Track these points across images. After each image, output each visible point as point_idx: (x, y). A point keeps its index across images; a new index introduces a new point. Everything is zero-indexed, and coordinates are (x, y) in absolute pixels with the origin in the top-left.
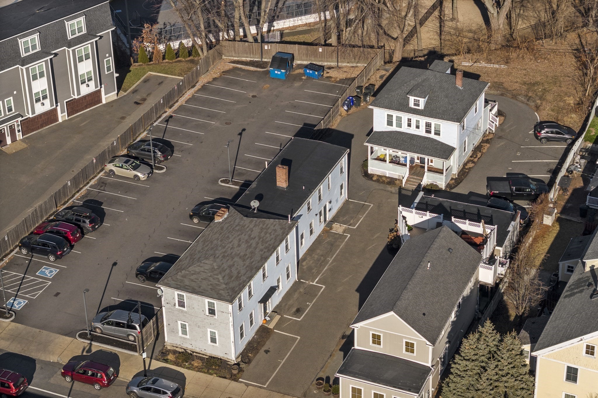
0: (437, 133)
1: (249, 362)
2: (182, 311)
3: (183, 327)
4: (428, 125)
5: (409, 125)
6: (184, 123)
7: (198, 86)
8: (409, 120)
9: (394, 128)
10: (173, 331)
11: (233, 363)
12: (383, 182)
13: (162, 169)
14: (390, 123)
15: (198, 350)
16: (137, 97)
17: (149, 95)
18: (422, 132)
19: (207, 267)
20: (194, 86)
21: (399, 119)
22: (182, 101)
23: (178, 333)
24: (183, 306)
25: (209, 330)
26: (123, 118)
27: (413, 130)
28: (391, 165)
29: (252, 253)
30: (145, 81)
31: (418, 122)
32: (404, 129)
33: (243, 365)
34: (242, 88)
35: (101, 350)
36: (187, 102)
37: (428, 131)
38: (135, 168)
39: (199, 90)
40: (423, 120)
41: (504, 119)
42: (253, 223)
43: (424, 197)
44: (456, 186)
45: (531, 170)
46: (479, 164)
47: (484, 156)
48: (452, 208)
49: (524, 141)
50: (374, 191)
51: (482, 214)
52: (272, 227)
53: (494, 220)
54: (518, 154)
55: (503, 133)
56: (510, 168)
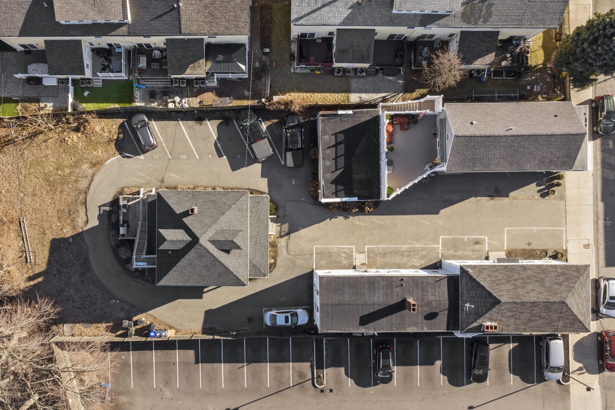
41: (128, 187)
42: (500, 293)
43: (325, 197)
44: (256, 191)
45: (204, 139)
46: (215, 184)
47: (200, 184)
48: (334, 169)
49: (159, 159)
50: (292, 254)
51: (333, 143)
52: (488, 279)
53: (339, 130)
54: (184, 157)
55: (153, 181)
56: (210, 157)
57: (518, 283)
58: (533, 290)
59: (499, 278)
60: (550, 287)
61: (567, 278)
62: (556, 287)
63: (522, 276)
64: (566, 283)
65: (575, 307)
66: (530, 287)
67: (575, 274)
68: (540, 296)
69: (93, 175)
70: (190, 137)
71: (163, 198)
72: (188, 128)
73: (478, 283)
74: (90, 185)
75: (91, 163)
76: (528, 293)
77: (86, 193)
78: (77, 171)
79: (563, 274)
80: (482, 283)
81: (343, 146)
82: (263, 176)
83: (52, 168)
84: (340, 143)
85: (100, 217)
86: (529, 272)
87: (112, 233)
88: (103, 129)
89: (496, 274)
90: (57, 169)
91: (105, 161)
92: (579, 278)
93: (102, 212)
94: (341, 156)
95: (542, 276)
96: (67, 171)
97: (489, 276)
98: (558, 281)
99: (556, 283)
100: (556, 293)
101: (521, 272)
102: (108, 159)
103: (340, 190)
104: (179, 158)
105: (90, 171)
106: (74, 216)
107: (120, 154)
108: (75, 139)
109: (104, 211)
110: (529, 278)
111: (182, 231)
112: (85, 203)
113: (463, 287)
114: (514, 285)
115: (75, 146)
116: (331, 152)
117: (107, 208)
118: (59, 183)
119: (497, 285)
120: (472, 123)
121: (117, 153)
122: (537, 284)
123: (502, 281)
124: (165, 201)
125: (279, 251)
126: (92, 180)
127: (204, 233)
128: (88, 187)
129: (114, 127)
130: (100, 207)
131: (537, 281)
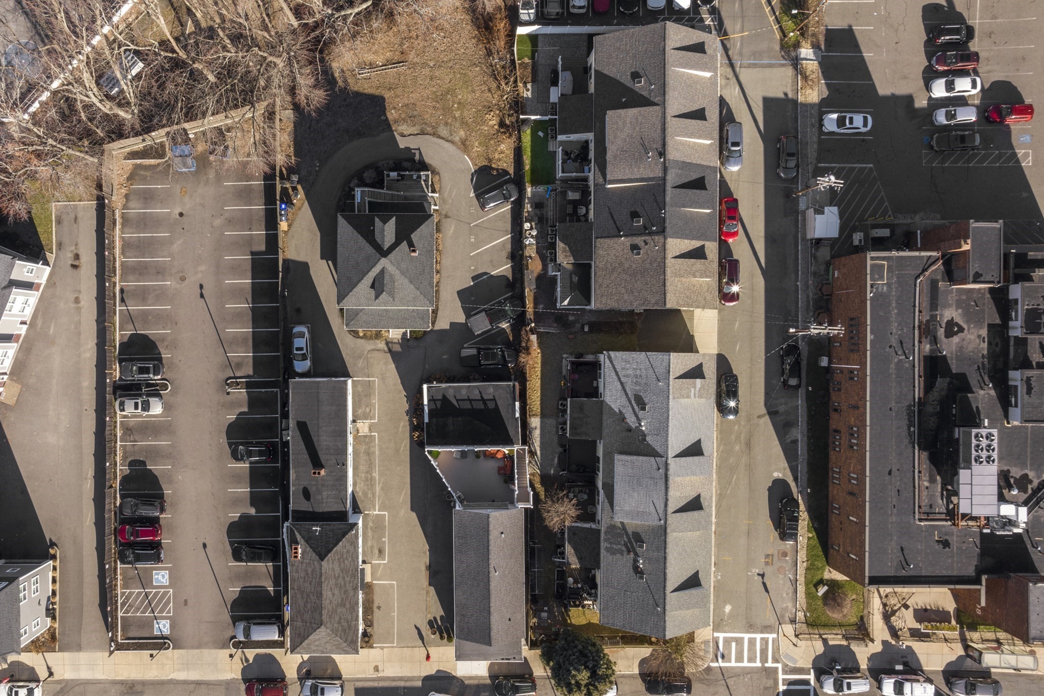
1: (371, 625)
7: (119, 219)
16: (69, 255)
17: (76, 245)
22: (119, 255)
26: (77, 300)
30: (58, 221)
33: (369, 630)
34: (162, 203)
35: (257, 654)
39: (123, 226)
41: (440, 180)
42: (330, 561)
43: (429, 388)
44: (436, 317)
45: (491, 261)
46: (443, 273)
47: (443, 257)
48: (458, 398)
49: (470, 213)
50: (369, 356)
51: (485, 397)
52: (345, 551)
53: (499, 403)
54: (473, 240)
55: (447, 207)
56: (473, 268)
57: (340, 581)
58: (333, 594)
59: (346, 561)
60: (336, 612)
61: (345, 631)
62: (337, 618)
63: (347, 585)
64: (340, 628)
65: (316, 637)
66: (336, 592)
67: (349, 639)
68: (328, 601)
69: (452, 142)
70: (493, 246)
71: (427, 220)
72: (504, 243)
73: (341, 540)
74: (443, 138)
75: (466, 140)
76: (331, 589)
77: (435, 134)
78: (458, 125)
79: (349, 626)
80: (340, 543)
81: (482, 407)
82: (452, 324)
83: (460, 97)
84: (485, 404)
85: (408, 149)
86: (351, 593)
87: (391, 162)
88: (502, 152)
89: (350, 559)
90: (459, 103)
91: (468, 155)
92: (345, 642)
93: (413, 151)
94: (472, 405)
95: (348, 605)
96: (457, 114)
97: (348, 552)
98: (342, 621)
99: (340, 618)
100: (330, 617)
101: (351, 585)
102: (470, 158)
103: (436, 404)
104: (471, 235)
105: (457, 139)
106: (409, 122)
107: (475, 171)
108: (491, 123)
109: (415, 153)
110: (346, 592)
111: (394, 240)
112: (423, 133)
113: (335, 525)
114: (339, 576)
115: (484, 122)
116: (476, 395)
117: (417, 157)
118: (444, 105)
119: (339, 559)
120: (502, 533)
121: (477, 168)
122: (340, 600)
123: (342, 564)
124: (424, 222)
125: (371, 342)
126: (447, 141)
127: (391, 262)
128: (439, 137)
129: (505, 165)
130: (419, 149)
131: (342, 599)
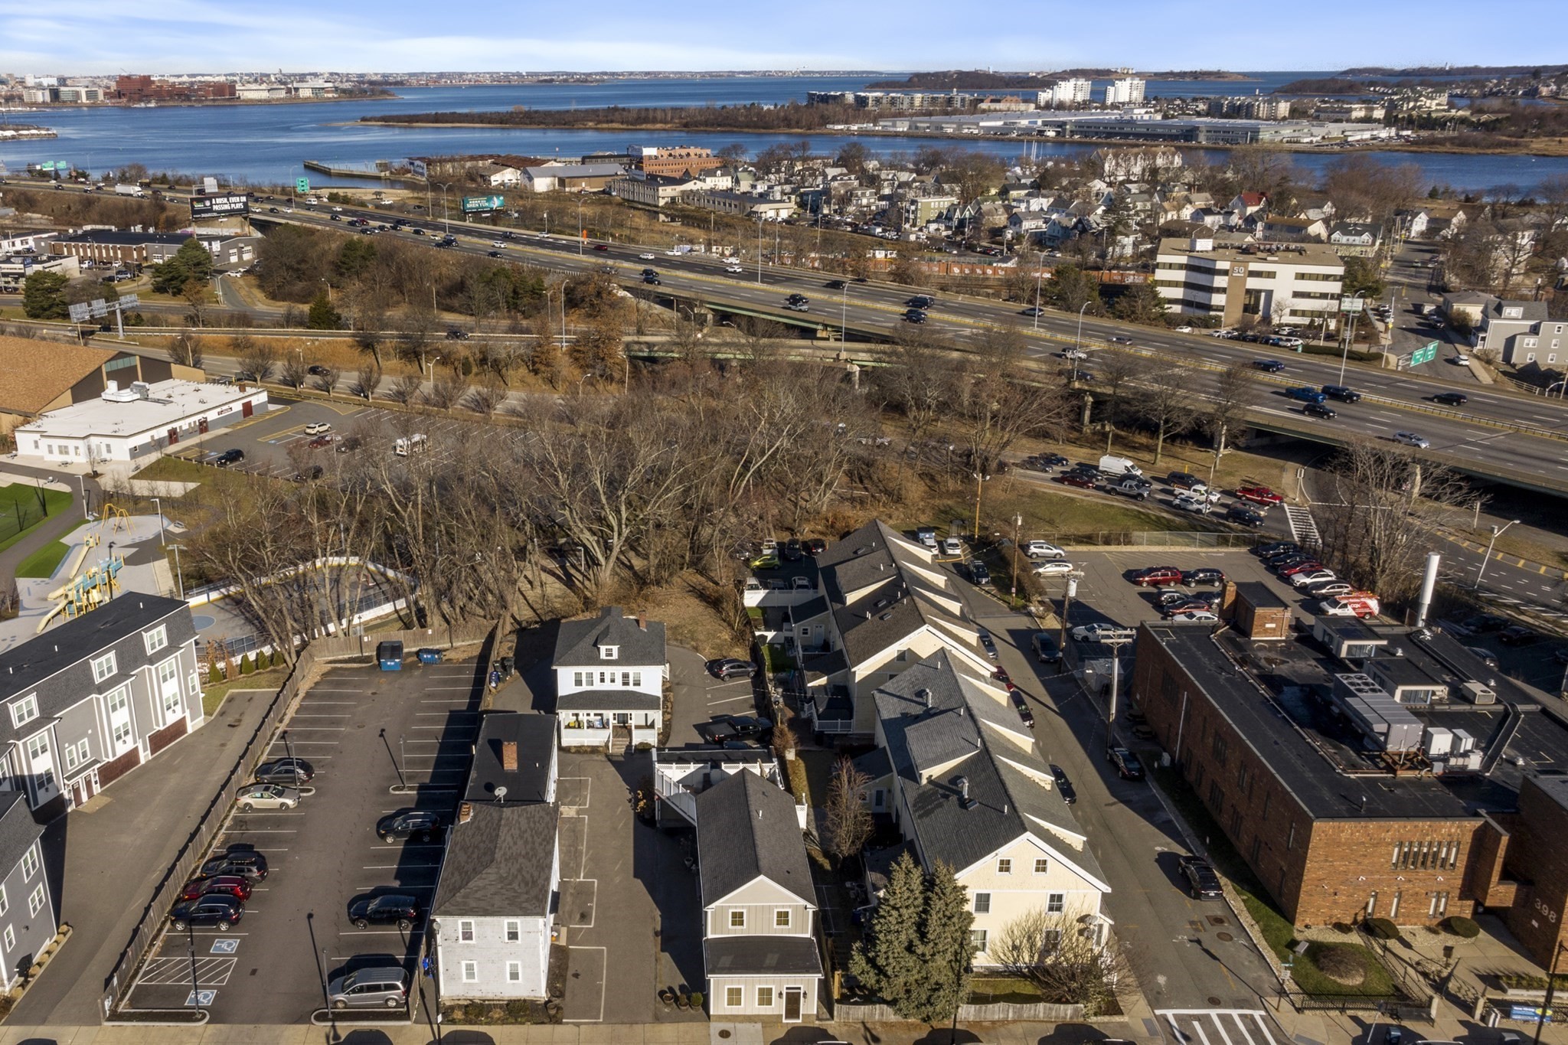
0: (637, 683)
1: (561, 995)
2: (468, 946)
3: (470, 967)
4: (626, 676)
5: (602, 680)
6: (309, 735)
7: (301, 694)
8: (602, 674)
9: (585, 688)
10: (453, 978)
11: (543, 1001)
12: (586, 752)
13: (309, 790)
14: (578, 683)
15: (490, 996)
16: (230, 720)
17: (242, 714)
18: (618, 686)
19: (493, 877)
20: (296, 695)
21: (590, 675)
22: (291, 713)
23: (460, 978)
24: (470, 938)
25: (508, 963)
26: (223, 745)
27: (607, 686)
28: (591, 731)
29: (533, 849)
30: (230, 700)
31: (613, 674)
32: (598, 686)
33: (557, 1001)
34: (355, 687)
35: (355, 1032)
36: (297, 712)
37: (626, 683)
38: (280, 794)
39: (304, 699)
40: (619, 671)
43: (659, 754)
46: (676, 714)
50: (582, 764)
52: (538, 815)
59: (537, 824)
60: (517, 859)
64: (520, 877)
76: (512, 837)
80: (532, 806)
92: (525, 892)
98: (524, 871)
99: (522, 869)
114: (526, 832)
119: (528, 817)
121: (710, 660)
122: (524, 851)
123: (532, 824)
131: (527, 853)
